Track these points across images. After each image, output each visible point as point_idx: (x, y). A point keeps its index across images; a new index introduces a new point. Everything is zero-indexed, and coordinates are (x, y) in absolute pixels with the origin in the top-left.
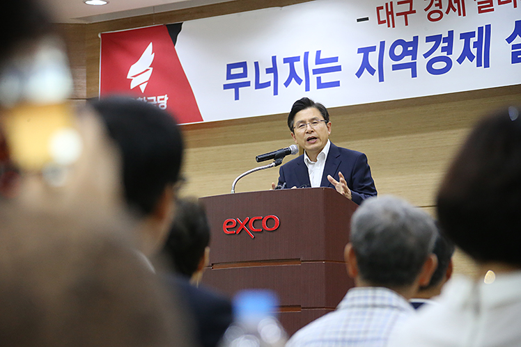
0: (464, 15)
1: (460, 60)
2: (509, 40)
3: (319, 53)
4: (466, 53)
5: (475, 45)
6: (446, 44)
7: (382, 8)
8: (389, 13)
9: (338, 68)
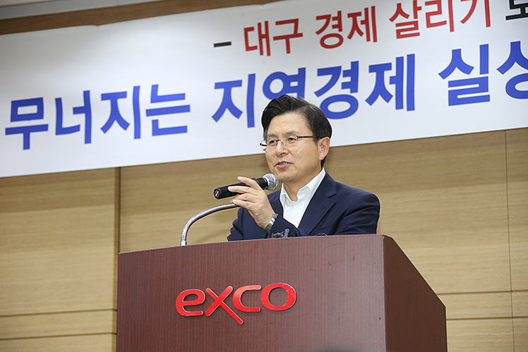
0: (375, 40)
1: (371, 100)
2: (444, 74)
3: (155, 88)
4: (379, 91)
5: (392, 80)
6: (348, 79)
7: (252, 29)
8: (264, 36)
9: (186, 109)
